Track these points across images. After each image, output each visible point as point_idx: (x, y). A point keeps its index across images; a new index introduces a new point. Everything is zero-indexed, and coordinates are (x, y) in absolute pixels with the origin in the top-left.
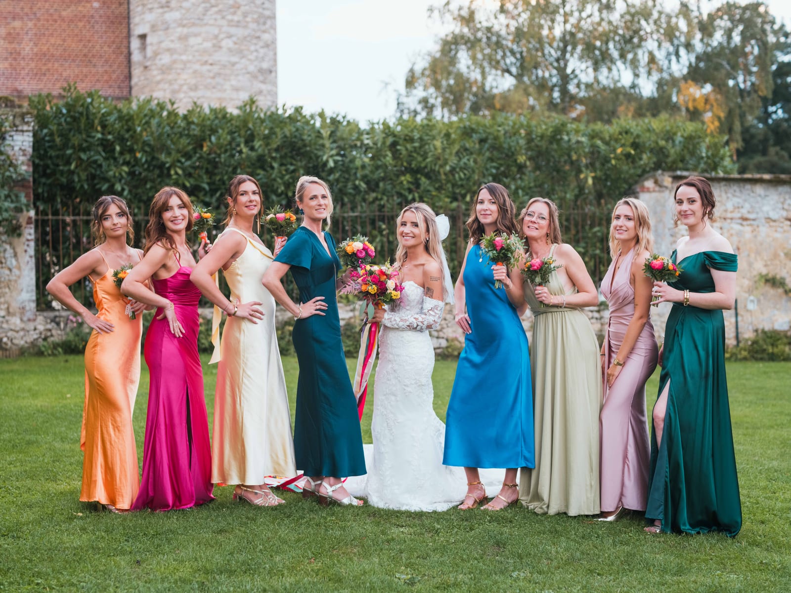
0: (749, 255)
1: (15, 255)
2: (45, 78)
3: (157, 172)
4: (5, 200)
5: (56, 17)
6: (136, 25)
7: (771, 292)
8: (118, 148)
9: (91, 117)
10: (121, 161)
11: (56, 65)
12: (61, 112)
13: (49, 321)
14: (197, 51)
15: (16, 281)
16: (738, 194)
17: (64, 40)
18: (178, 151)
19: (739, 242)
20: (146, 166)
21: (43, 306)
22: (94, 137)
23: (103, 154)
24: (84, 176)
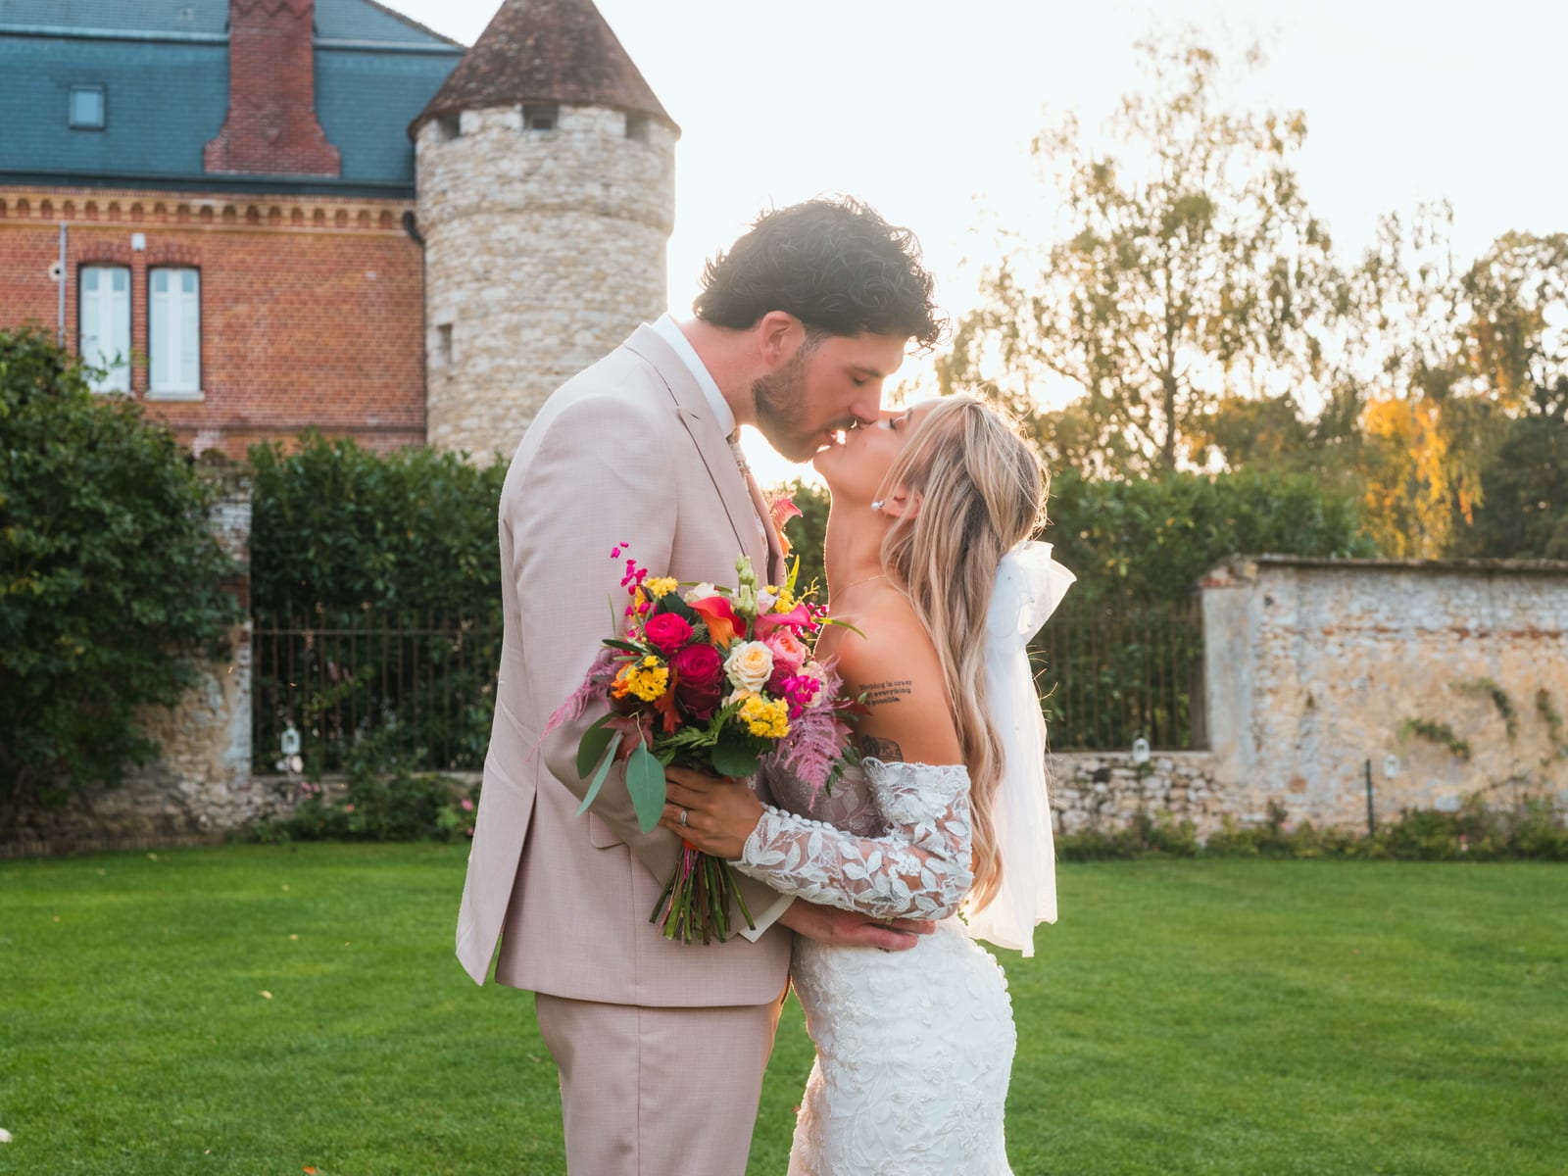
0: (1388, 689)
1: (222, 690)
2: (285, 398)
3: (439, 561)
4: (208, 606)
5: (304, 296)
6: (436, 308)
7: (1429, 748)
8: (380, 526)
9: (341, 479)
10: (385, 545)
11: (305, 375)
12: (296, 472)
13: (270, 790)
14: (535, 351)
15: (221, 729)
16: (1369, 589)
17: (318, 335)
18: (473, 529)
19: (1373, 666)
20: (422, 553)
21: (263, 767)
22: (343, 509)
23: (357, 535)
24: (327, 568)
